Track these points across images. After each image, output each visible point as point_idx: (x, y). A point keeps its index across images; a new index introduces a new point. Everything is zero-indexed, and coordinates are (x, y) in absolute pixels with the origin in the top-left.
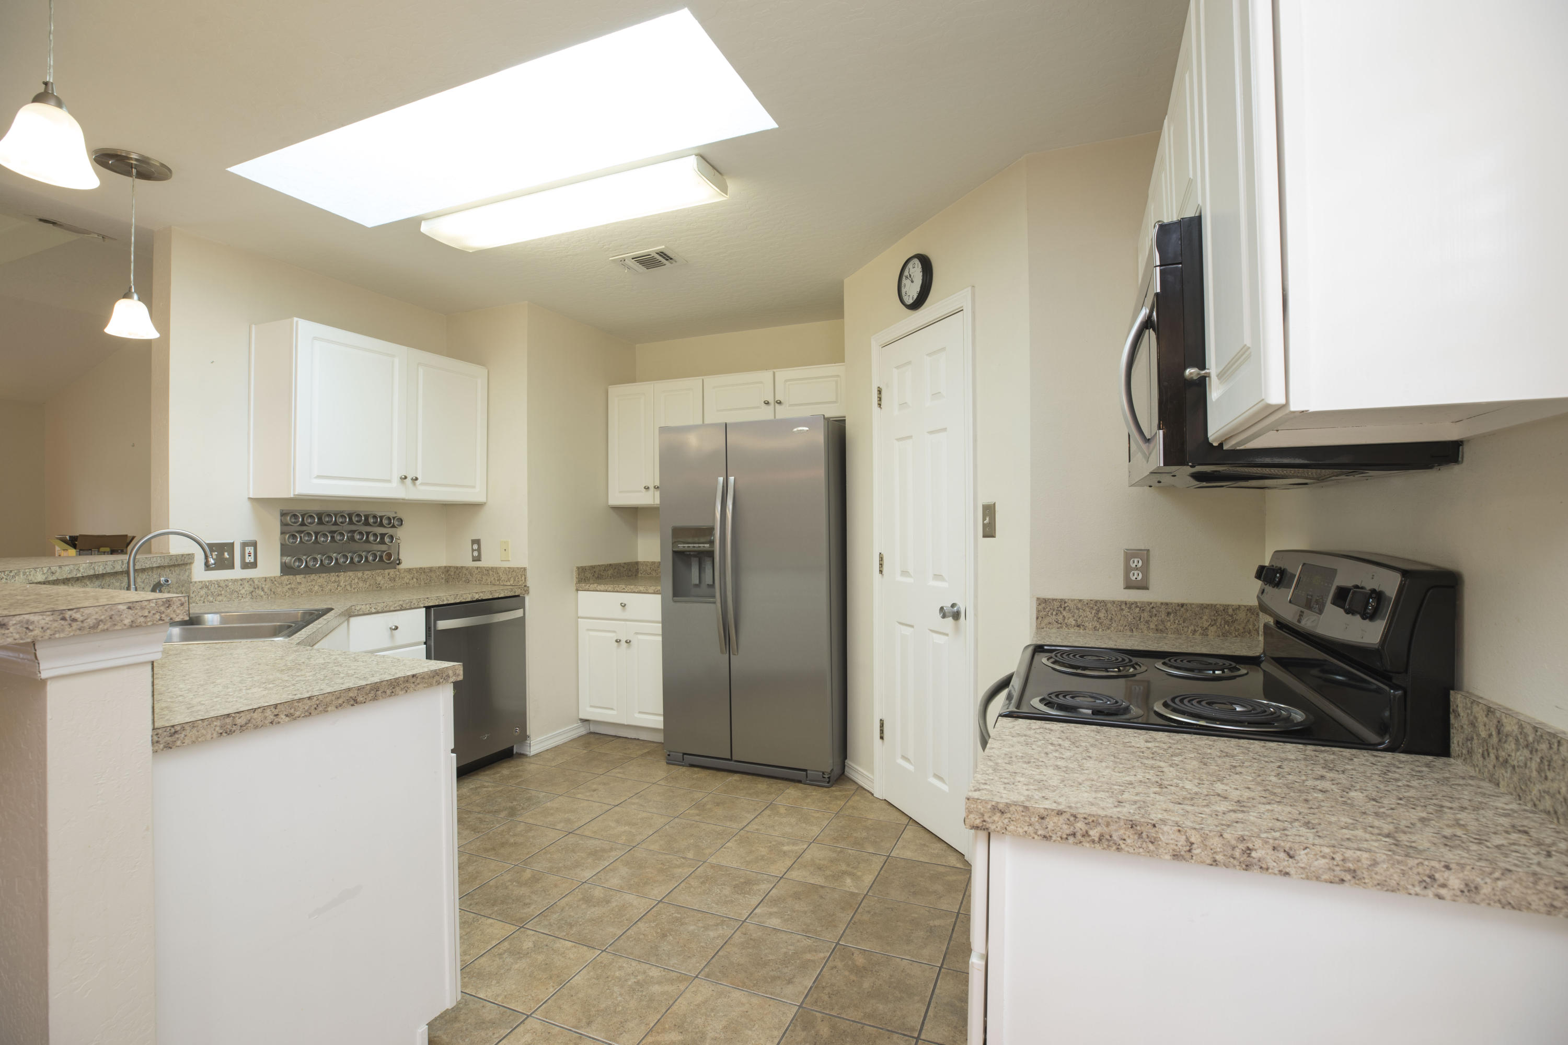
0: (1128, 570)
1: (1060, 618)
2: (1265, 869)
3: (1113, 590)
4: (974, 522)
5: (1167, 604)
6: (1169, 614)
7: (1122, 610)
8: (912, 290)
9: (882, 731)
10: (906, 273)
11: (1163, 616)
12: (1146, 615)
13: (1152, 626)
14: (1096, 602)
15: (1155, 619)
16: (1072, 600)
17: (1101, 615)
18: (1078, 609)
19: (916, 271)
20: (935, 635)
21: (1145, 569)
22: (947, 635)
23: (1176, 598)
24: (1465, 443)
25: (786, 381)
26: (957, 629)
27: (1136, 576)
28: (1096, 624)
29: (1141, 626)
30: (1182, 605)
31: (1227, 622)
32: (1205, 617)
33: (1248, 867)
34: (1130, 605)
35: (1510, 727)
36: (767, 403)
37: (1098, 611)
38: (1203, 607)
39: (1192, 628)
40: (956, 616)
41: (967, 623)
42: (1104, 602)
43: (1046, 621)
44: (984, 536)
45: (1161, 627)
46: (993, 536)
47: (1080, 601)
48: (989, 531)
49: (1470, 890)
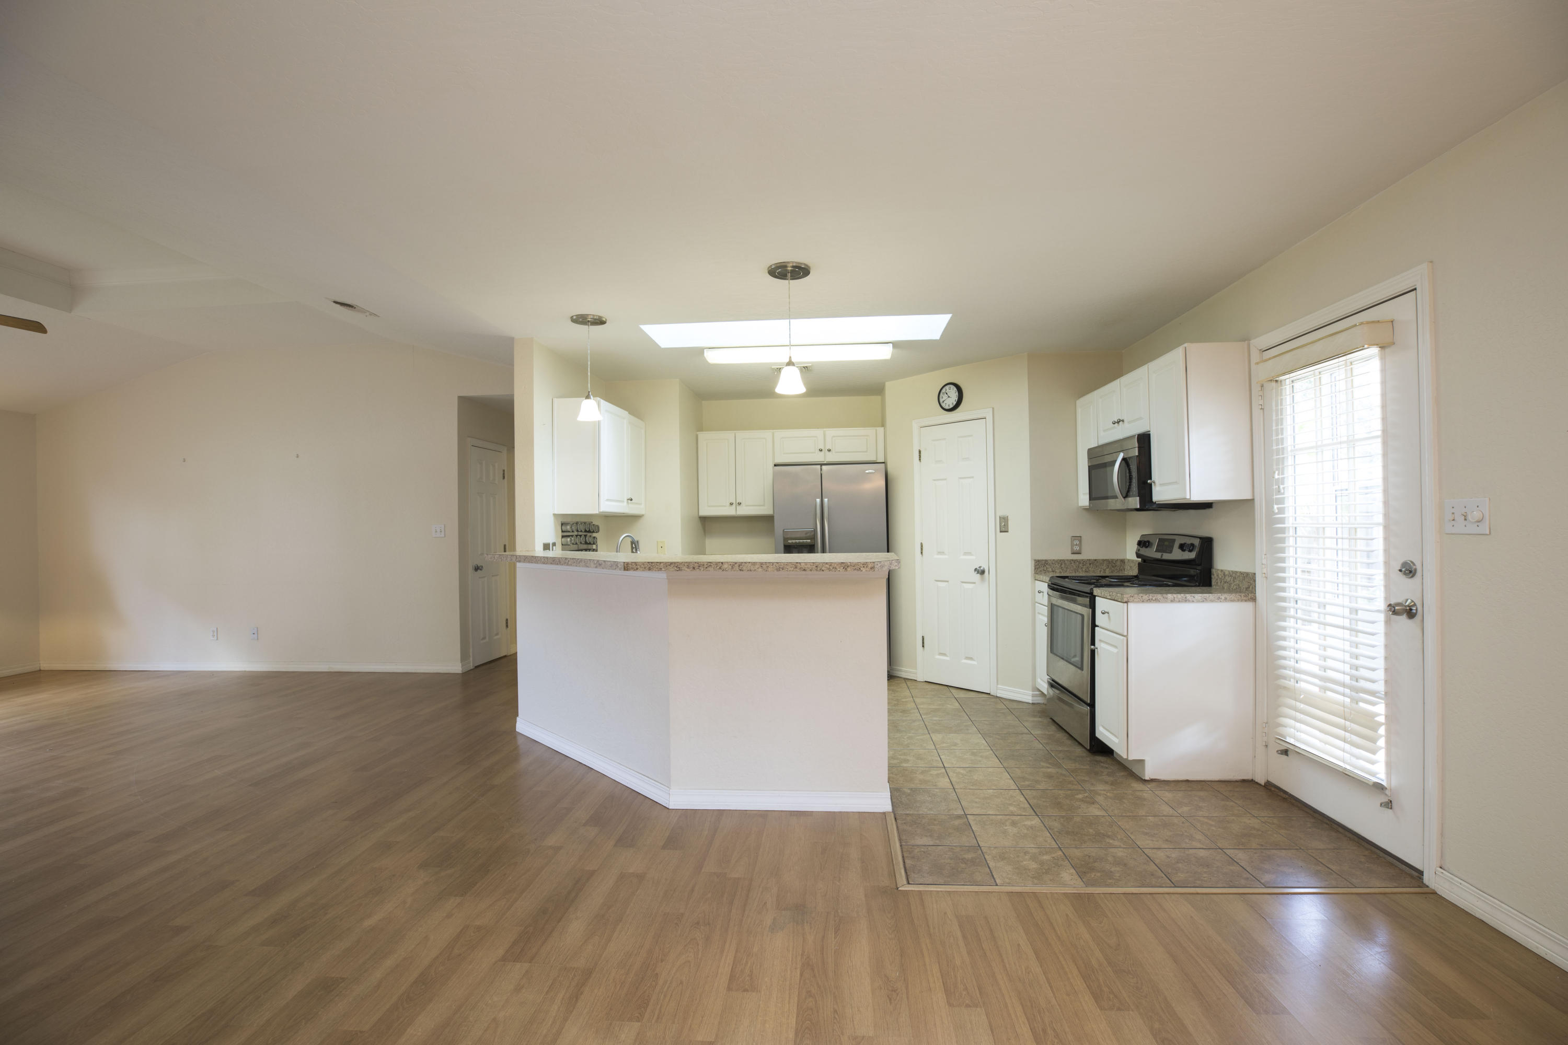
0: (1072, 545)
1: (1045, 568)
2: (1189, 601)
3: (1066, 555)
4: (993, 525)
5: (1089, 560)
6: (1090, 564)
7: (1071, 563)
8: (951, 401)
9: (923, 643)
10: (944, 390)
11: (1088, 565)
12: (1081, 565)
13: (1084, 570)
14: (1060, 560)
15: (1085, 566)
16: (1050, 560)
17: (1063, 566)
18: (1053, 564)
19: (953, 394)
20: (964, 584)
21: (1080, 545)
22: (974, 583)
23: (1092, 557)
24: (1214, 505)
25: (835, 437)
26: (983, 580)
27: (1077, 548)
28: (1060, 570)
29: (1080, 570)
30: (1096, 560)
31: (1113, 567)
32: (1105, 565)
34: (1074, 561)
35: (1227, 573)
36: (819, 450)
37: (1061, 564)
38: (1104, 560)
39: (1099, 569)
40: (983, 572)
41: (991, 576)
42: (1064, 561)
43: (1039, 570)
44: (1001, 532)
45: (1087, 570)
46: (1007, 532)
47: (1054, 560)
48: (1004, 529)
49: (1226, 599)
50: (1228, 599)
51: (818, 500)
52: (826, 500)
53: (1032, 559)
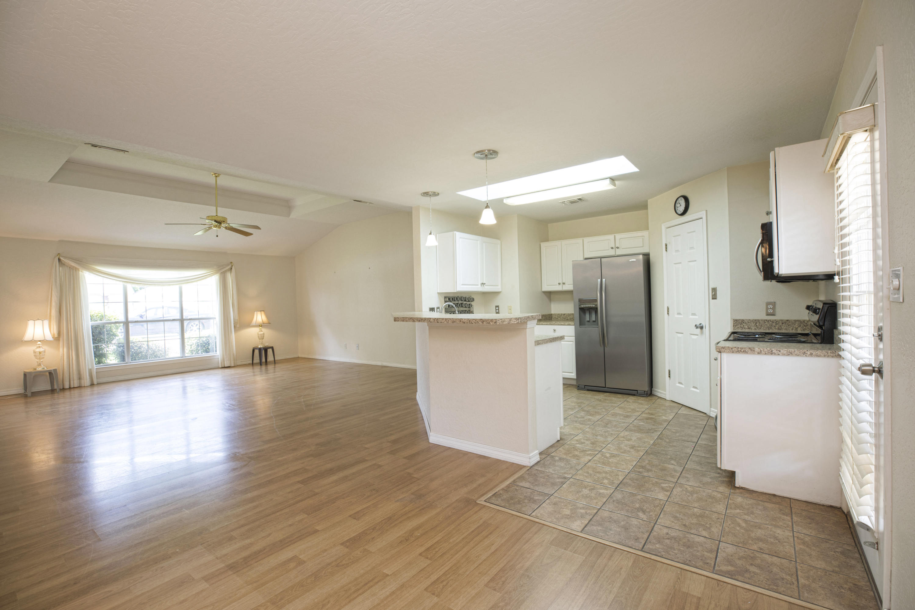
0: (767, 309)
1: (742, 326)
3: (762, 316)
4: (708, 294)
5: (782, 320)
6: (783, 323)
7: (765, 322)
8: (681, 209)
9: (669, 374)
10: (678, 202)
11: (781, 324)
12: (774, 324)
13: (777, 328)
14: (755, 320)
15: (778, 325)
16: (746, 320)
17: (757, 324)
18: (749, 322)
19: (682, 202)
20: (692, 336)
21: (774, 308)
22: (698, 335)
23: (785, 318)
25: (620, 239)
26: (702, 333)
27: (770, 311)
28: (755, 327)
29: (773, 328)
30: (788, 320)
31: (805, 326)
32: (796, 324)
33: (772, 354)
34: (768, 321)
36: (612, 248)
37: (756, 323)
38: (795, 321)
39: (791, 328)
40: (702, 328)
41: (706, 330)
42: (759, 320)
43: (737, 327)
44: (713, 299)
45: (780, 328)
46: (716, 299)
47: (749, 320)
48: (714, 297)
50: (814, 354)
51: (599, 280)
52: (604, 280)
53: (731, 319)
